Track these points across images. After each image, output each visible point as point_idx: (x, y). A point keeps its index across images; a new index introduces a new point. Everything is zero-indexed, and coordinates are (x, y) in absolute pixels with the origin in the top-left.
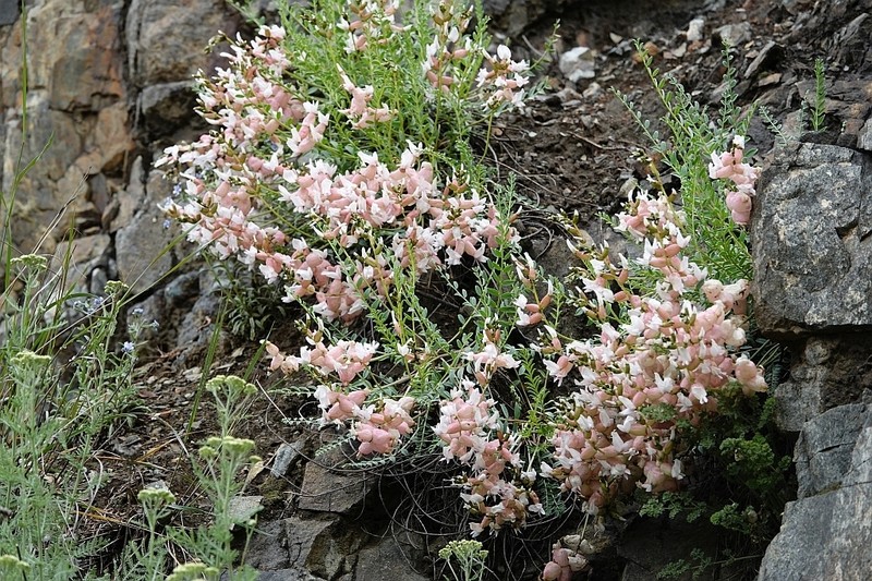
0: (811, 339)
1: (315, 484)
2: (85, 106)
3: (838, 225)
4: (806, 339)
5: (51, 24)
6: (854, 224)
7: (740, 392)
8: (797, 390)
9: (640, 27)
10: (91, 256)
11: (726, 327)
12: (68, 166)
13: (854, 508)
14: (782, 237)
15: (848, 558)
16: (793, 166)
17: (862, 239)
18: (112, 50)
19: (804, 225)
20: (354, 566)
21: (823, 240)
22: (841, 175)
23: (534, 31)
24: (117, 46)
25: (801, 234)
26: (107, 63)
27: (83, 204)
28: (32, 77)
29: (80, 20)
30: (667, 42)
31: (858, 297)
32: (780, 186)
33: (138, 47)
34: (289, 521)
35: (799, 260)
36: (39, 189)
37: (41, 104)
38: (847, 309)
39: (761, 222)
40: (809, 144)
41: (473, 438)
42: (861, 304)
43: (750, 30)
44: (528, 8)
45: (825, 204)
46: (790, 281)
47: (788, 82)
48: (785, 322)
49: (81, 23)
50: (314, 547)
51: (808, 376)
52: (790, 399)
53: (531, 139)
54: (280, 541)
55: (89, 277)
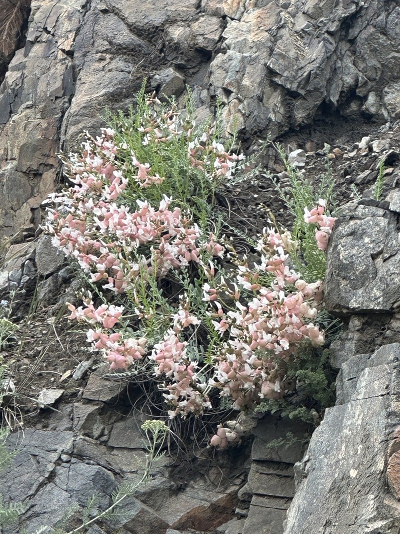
0: (352, 316)
1: (94, 384)
2: (35, 170)
3: (372, 252)
4: (350, 316)
5: (23, 124)
6: (381, 252)
7: (310, 344)
8: (343, 345)
9: (340, 140)
10: (26, 253)
11: (304, 307)
12: (23, 203)
13: (355, 413)
14: (341, 258)
15: (348, 442)
16: (352, 218)
17: (384, 261)
18: (52, 140)
19: (354, 252)
20: (110, 432)
21: (363, 260)
22: (377, 225)
23: (281, 139)
24: (55, 138)
25: (352, 256)
26: (50, 147)
27: (28, 225)
28: (10, 153)
29: (38, 123)
30: (348, 148)
31: (378, 294)
32: (344, 229)
33: (65, 139)
34: (76, 404)
35: (349, 271)
36: (5, 215)
37: (12, 168)
38: (372, 300)
39: (331, 249)
40: (362, 206)
41: (172, 364)
42: (379, 297)
43: (390, 144)
44: (279, 127)
45: (367, 240)
46: (343, 283)
47: (396, 173)
48: (338, 306)
49: (38, 124)
50: (86, 420)
51: (349, 337)
52: (339, 350)
53: (255, 199)
54: (70, 415)
55: (23, 265)
